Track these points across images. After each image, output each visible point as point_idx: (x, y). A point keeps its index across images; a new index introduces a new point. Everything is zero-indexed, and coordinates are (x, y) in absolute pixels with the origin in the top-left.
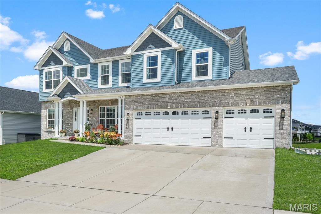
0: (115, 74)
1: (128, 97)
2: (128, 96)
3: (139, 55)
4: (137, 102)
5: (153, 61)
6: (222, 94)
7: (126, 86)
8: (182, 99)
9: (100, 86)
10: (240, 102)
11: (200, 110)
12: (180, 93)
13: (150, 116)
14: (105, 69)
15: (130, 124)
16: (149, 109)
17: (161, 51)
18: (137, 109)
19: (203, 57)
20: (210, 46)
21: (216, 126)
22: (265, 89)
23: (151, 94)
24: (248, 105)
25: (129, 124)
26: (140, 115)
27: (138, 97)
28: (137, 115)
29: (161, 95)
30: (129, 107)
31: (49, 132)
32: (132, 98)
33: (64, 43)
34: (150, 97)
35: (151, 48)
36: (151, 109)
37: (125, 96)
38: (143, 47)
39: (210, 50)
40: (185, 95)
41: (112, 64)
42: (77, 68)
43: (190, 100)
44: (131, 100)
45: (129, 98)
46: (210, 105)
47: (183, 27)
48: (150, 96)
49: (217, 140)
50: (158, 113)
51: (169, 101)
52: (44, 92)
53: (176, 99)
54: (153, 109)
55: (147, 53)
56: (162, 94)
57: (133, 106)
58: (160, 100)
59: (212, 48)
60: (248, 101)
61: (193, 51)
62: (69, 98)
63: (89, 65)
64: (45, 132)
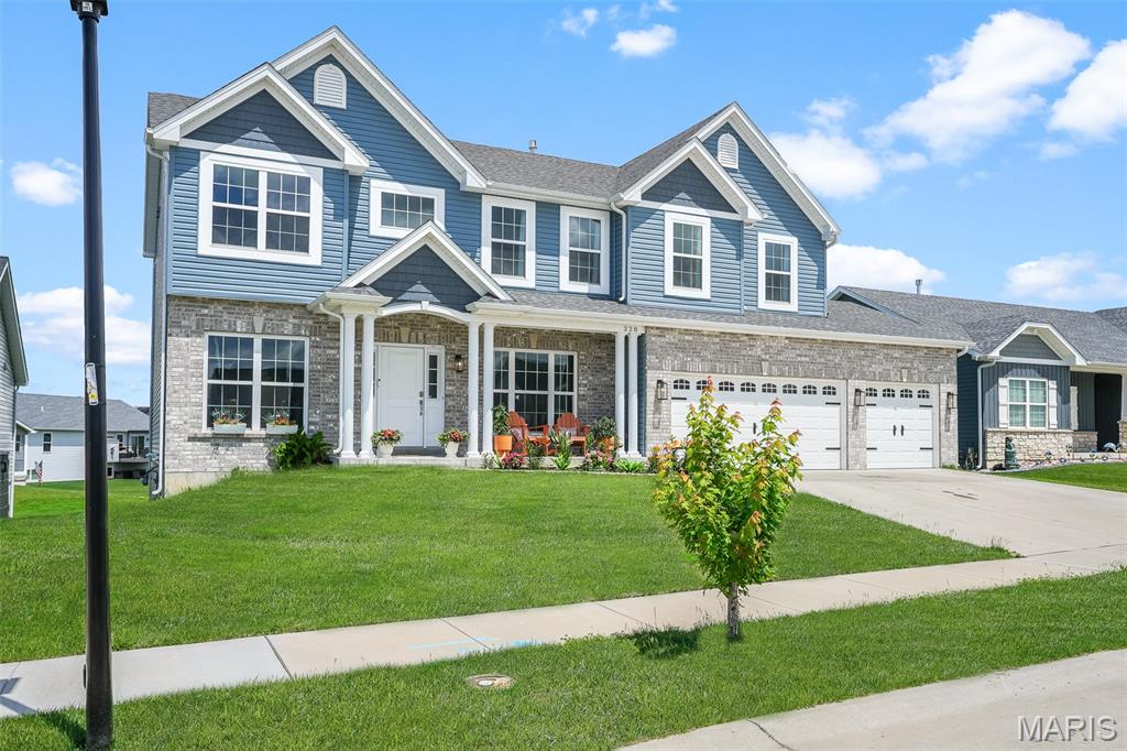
0: (548, 245)
1: (657, 332)
2: (657, 328)
3: (653, 211)
4: (683, 349)
5: (686, 237)
6: (862, 353)
7: (586, 291)
8: (791, 355)
10: (892, 374)
11: (820, 384)
12: (787, 338)
14: (508, 221)
15: (664, 414)
16: (714, 373)
17: (711, 218)
18: (681, 369)
19: (777, 254)
20: (794, 233)
21: (853, 424)
22: (925, 351)
23: (722, 333)
24: (905, 380)
25: (660, 413)
26: (682, 387)
27: (686, 337)
28: (676, 387)
29: (745, 338)
30: (660, 361)
31: (221, 441)
32: (669, 337)
33: (314, 68)
34: (717, 340)
35: (683, 202)
36: (720, 373)
37: (646, 327)
38: (663, 191)
39: (792, 242)
40: (798, 345)
41: (537, 211)
42: (379, 188)
43: (807, 359)
44: (667, 343)
45: (662, 336)
46: (844, 374)
47: (737, 167)
48: (716, 336)
49: (858, 454)
51: (763, 357)
52: (200, 252)
53: (779, 353)
54: (726, 373)
55: (677, 213)
56: (747, 335)
57: (673, 361)
58: (743, 352)
59: (795, 238)
60: (905, 372)
61: (760, 234)
62: (426, 307)
63: (443, 191)
64: (192, 439)
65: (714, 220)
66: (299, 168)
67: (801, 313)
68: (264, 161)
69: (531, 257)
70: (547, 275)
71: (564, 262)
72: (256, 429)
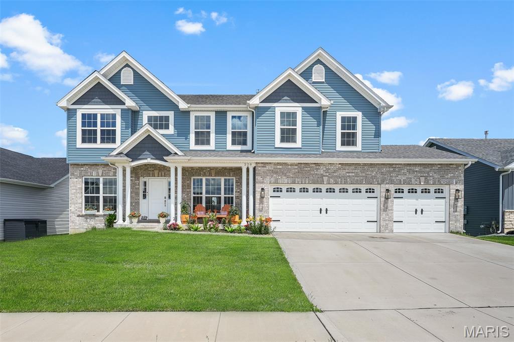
0: (221, 129)
1: (263, 165)
2: (262, 163)
3: (268, 108)
4: (276, 173)
5: (289, 117)
6: (392, 169)
7: (240, 149)
8: (343, 172)
9: (193, 146)
10: (413, 180)
11: (363, 187)
12: (340, 164)
13: (294, 193)
14: (203, 122)
15: (265, 204)
16: (295, 183)
17: (302, 107)
18: (276, 182)
19: (349, 123)
20: (359, 110)
21: (385, 207)
22: (439, 166)
23: (299, 163)
24: (422, 183)
25: (263, 204)
26: (278, 191)
27: (278, 167)
28: (274, 191)
29: (314, 165)
30: (264, 179)
31: (88, 217)
32: (268, 167)
33: (120, 70)
34: (296, 167)
35: (286, 101)
36: (298, 183)
37: (256, 163)
38: (275, 97)
39: (359, 115)
40: (347, 167)
41: (216, 115)
42: (146, 115)
43: (353, 174)
44: (267, 170)
45: (263, 167)
46: (378, 181)
47: (324, 80)
48: (296, 165)
49: (387, 224)
50: (306, 190)
51: (325, 174)
52: (77, 147)
53: (335, 172)
54: (302, 183)
55: (281, 107)
56: (315, 164)
57: (270, 179)
58: (312, 173)
59: (361, 113)
60: (423, 179)
61: (337, 113)
62: (149, 161)
63: (173, 112)
64: (79, 216)
65: (303, 108)
66: (111, 110)
67: (363, 151)
68: (99, 109)
69: (213, 136)
70: (221, 144)
71: (229, 137)
72: (101, 212)
